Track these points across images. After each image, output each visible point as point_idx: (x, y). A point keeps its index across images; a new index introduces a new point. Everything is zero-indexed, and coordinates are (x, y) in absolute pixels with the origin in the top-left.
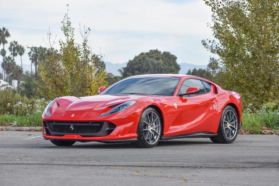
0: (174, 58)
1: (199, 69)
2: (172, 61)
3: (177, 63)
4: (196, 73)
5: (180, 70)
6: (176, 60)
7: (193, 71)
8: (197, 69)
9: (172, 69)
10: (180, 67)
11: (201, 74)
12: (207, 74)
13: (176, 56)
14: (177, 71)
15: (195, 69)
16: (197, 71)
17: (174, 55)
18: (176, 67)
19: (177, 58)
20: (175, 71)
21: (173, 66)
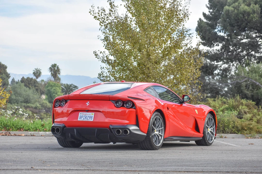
0: (5, 68)
1: (27, 78)
2: (3, 70)
3: (7, 72)
4: (24, 81)
5: (10, 78)
6: (6, 70)
7: (22, 79)
8: (26, 77)
9: (3, 77)
10: (10, 75)
11: (29, 81)
12: (34, 82)
13: (6, 66)
14: (8, 79)
15: (23, 77)
16: (25, 79)
17: (4, 65)
18: (6, 75)
19: (7, 68)
20: (6, 79)
21: (4, 74)
